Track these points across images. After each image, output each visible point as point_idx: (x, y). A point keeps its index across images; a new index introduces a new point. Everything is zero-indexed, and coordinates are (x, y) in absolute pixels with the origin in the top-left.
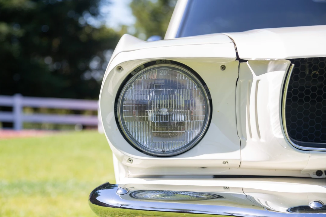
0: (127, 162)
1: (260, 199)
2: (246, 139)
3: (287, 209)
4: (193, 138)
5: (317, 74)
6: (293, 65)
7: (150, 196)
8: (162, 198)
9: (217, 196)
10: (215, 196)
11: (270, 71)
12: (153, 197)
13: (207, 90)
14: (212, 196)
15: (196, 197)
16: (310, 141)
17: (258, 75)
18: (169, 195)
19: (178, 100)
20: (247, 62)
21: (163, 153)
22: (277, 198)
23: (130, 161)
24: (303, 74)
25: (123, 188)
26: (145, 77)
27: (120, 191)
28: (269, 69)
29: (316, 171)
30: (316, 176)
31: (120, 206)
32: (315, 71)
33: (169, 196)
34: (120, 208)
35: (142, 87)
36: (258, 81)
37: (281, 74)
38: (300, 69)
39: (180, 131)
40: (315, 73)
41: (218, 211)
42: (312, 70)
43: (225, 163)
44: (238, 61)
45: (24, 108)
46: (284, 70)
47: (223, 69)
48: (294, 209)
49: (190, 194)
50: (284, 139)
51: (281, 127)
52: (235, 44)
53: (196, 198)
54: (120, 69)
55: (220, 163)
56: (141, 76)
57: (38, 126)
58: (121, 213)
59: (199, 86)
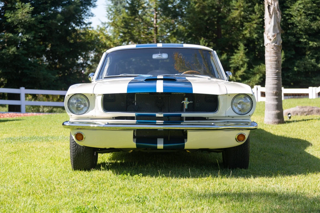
4: (86, 111)
13: (88, 100)
17: (97, 97)
21: (79, 114)
23: (72, 116)
25: (70, 122)
29: (112, 117)
45: (27, 95)
46: (101, 96)
47: (91, 96)
57: (37, 109)
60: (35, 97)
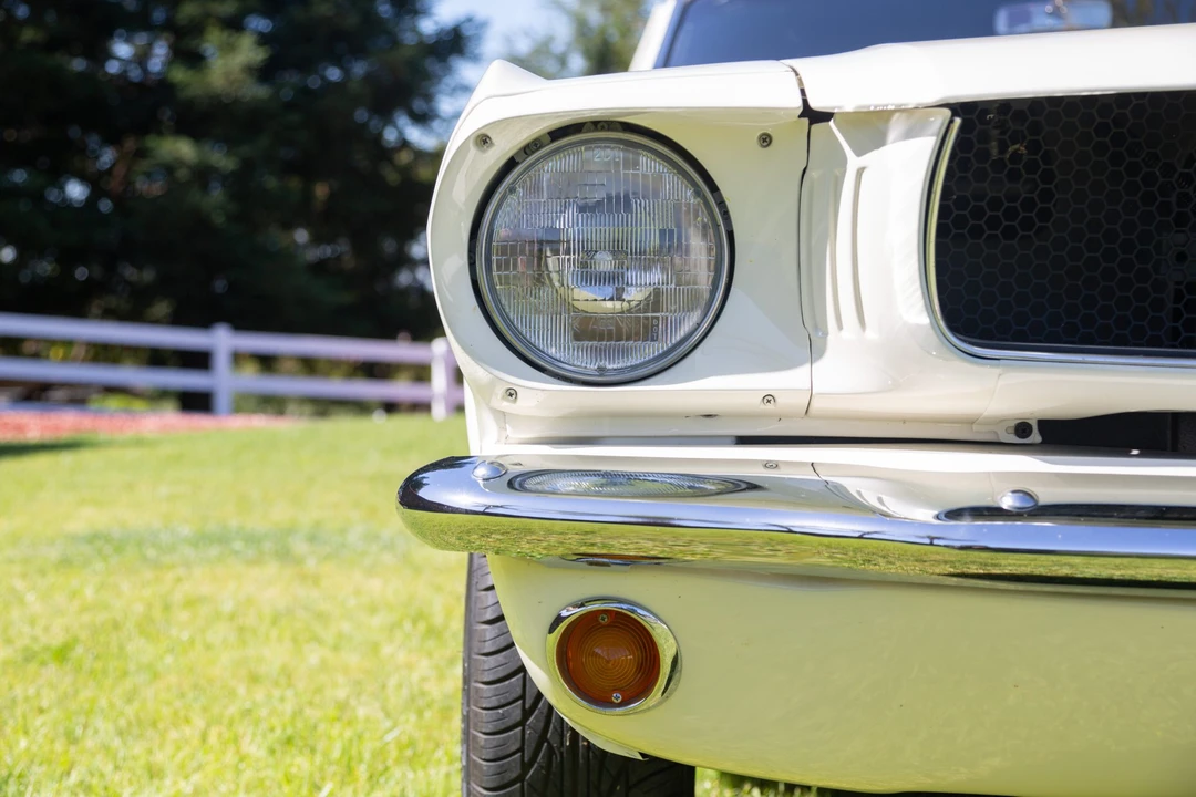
0: (503, 398)
1: (863, 492)
2: (826, 334)
3: (936, 512)
4: (682, 333)
5: (1022, 154)
6: (958, 121)
7: (564, 484)
8: (596, 492)
9: (744, 486)
10: (739, 486)
11: (894, 142)
12: (572, 488)
13: (722, 204)
14: (731, 485)
15: (689, 487)
16: (998, 340)
17: (859, 152)
18: (614, 481)
19: (643, 227)
20: (831, 123)
21: (601, 375)
22: (911, 489)
23: (511, 395)
24: (984, 155)
25: (492, 463)
26: (551, 168)
27: (482, 472)
28: (892, 134)
29: (1013, 424)
30: (1014, 439)
31: (481, 509)
32: (1017, 146)
33: (615, 484)
34: (484, 513)
35: (545, 194)
36: (860, 171)
37: (924, 147)
38: (975, 140)
39: (646, 315)
40: (1015, 152)
41: (748, 520)
42: (1009, 143)
43: (769, 401)
44: (806, 121)
45: (237, 358)
46: (932, 135)
47: (765, 144)
48: (954, 514)
49: (673, 481)
50: (930, 327)
51: (923, 293)
52: (797, 74)
53: (688, 490)
54: (485, 142)
55: (755, 402)
56: (540, 166)
57: (273, 404)
58: (485, 529)
59: (698, 193)
60: (267, 362)
